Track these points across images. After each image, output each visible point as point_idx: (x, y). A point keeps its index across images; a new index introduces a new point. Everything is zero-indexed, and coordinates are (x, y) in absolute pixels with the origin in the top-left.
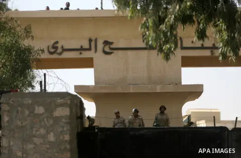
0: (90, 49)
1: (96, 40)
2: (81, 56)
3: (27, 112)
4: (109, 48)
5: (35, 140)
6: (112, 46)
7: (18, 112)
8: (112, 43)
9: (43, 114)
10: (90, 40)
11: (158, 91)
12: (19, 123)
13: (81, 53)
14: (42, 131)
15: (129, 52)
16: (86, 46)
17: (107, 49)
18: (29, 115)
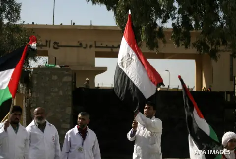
0: (46, 46)
1: (50, 41)
2: (42, 50)
3: (48, 79)
4: (57, 46)
5: (52, 94)
6: (58, 45)
7: (42, 79)
8: (58, 43)
9: (56, 80)
10: (47, 41)
11: (83, 69)
12: (43, 84)
13: (41, 48)
14: (56, 89)
15: (68, 48)
16: (45, 44)
17: (56, 46)
18: (48, 80)
